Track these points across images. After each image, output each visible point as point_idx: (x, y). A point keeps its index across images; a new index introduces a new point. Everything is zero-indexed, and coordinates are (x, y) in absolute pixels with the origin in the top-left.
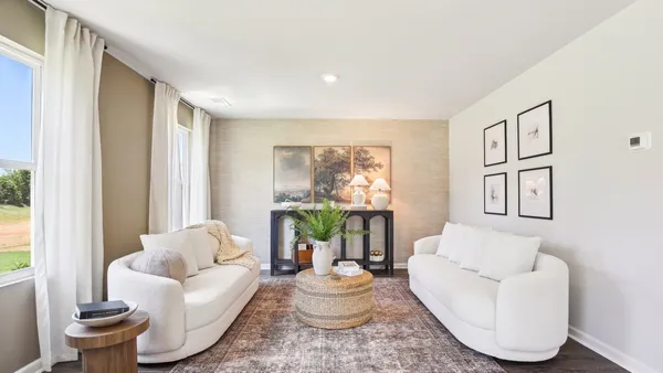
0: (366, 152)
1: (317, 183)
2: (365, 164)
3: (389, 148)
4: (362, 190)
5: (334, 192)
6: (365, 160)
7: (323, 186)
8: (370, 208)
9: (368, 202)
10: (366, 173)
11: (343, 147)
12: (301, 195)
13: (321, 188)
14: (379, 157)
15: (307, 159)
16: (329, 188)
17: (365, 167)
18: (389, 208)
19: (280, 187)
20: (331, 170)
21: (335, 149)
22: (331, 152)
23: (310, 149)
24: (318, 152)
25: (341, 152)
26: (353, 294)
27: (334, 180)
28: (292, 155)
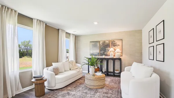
0: (114, 42)
1: (101, 51)
2: (114, 45)
3: (122, 40)
4: (113, 52)
5: (105, 53)
6: (114, 44)
7: (102, 51)
8: (115, 57)
9: (114, 56)
10: (114, 48)
11: (108, 41)
12: (97, 54)
13: (102, 52)
14: (119, 43)
15: (98, 44)
16: (104, 52)
17: (114, 46)
18: (120, 58)
19: (92, 52)
20: (105, 47)
21: (106, 41)
22: (105, 42)
23: (99, 42)
24: (101, 42)
25: (107, 42)
26: (97, 80)
27: (105, 50)
28: (95, 43)
